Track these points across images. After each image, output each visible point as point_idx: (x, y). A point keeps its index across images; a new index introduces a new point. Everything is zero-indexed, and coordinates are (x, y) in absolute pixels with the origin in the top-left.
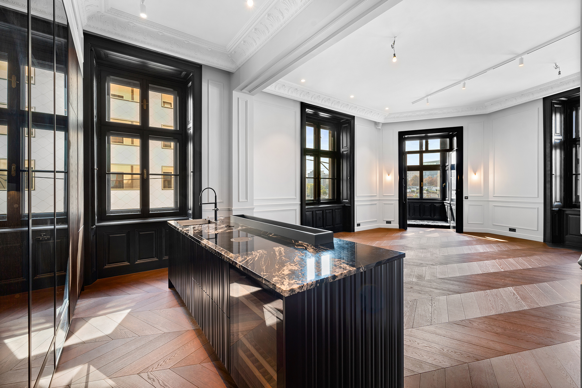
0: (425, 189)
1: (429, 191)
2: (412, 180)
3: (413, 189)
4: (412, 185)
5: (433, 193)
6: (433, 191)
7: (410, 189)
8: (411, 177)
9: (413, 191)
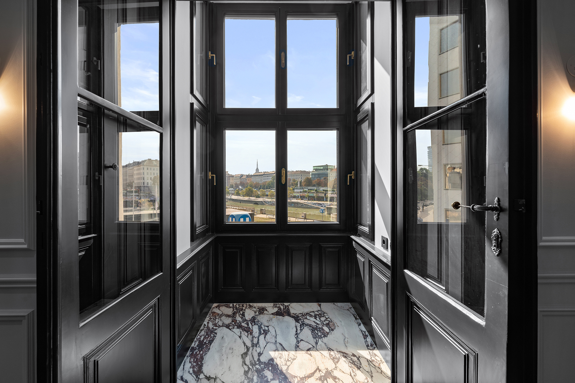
0: (315, 189)
1: (318, 191)
2: (305, 181)
3: (305, 190)
4: (305, 185)
5: (321, 192)
6: (320, 191)
7: (303, 189)
8: (304, 179)
9: (306, 191)
